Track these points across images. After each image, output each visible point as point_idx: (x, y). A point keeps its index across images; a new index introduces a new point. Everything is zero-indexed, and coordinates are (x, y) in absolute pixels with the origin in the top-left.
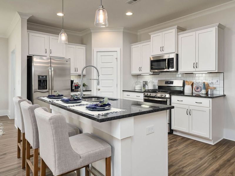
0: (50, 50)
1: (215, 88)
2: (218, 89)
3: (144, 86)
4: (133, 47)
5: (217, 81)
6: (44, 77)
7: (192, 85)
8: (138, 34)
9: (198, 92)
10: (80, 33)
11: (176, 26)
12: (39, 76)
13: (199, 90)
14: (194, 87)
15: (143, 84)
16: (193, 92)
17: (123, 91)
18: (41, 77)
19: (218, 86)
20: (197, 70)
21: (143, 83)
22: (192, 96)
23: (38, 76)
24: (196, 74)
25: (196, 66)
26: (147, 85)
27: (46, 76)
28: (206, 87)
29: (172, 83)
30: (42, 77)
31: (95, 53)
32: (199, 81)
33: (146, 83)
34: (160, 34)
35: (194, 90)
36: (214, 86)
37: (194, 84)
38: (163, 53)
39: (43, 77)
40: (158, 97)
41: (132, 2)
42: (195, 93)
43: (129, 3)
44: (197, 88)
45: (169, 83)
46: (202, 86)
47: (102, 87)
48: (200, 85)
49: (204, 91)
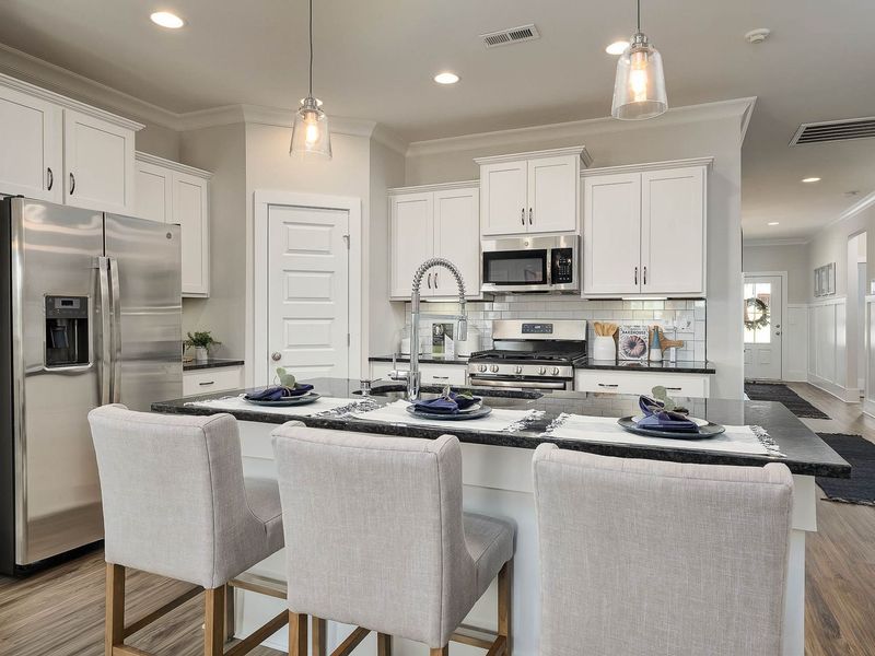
0: (68, 175)
1: (680, 344)
2: (690, 347)
3: (438, 341)
4: (399, 198)
5: (689, 323)
6: (76, 305)
7: (616, 337)
8: (409, 154)
9: (633, 356)
10: (178, 115)
11: (580, 149)
12: (50, 301)
13: (637, 350)
14: (621, 340)
15: (434, 335)
16: (620, 357)
17: (370, 359)
18: (58, 305)
19: (690, 337)
20: (645, 289)
21: (434, 329)
22: (616, 368)
23: (47, 298)
24: (646, 303)
25: (641, 276)
26: (451, 337)
27: (84, 301)
28: (659, 339)
29: (547, 328)
30: (64, 303)
31: (261, 209)
32: (636, 323)
33: (445, 329)
34: (521, 165)
35: (621, 351)
36: (680, 337)
37: (621, 332)
38: (532, 229)
39: (71, 303)
40: (526, 377)
41: (502, 38)
42: (626, 360)
43: (492, 41)
44: (632, 345)
45: (538, 331)
46: (645, 337)
47: (290, 346)
48: (641, 336)
49: (655, 354)
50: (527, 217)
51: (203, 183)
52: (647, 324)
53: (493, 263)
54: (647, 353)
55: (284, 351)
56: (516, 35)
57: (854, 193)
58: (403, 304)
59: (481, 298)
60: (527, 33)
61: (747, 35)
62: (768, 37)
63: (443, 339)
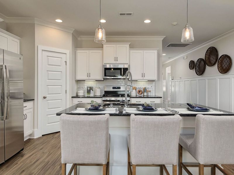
1: (150, 91)
3: (89, 92)
4: (78, 51)
5: (152, 86)
11: (130, 43)
13: (141, 93)
14: (137, 91)
15: (87, 90)
17: (72, 97)
19: (152, 90)
20: (144, 78)
21: (87, 88)
26: (93, 90)
28: (145, 90)
29: (119, 88)
31: (40, 51)
32: (140, 87)
33: (91, 88)
35: (137, 93)
37: (137, 89)
38: (117, 62)
40: (118, 101)
41: (124, 14)
42: (138, 95)
43: (121, 14)
44: (139, 92)
45: (117, 89)
46: (142, 90)
47: (49, 94)
48: (141, 90)
49: (145, 94)
50: (116, 59)
51: (18, 41)
52: (142, 87)
53: (107, 71)
54: (143, 94)
55: (47, 96)
56: (127, 14)
57: (170, 58)
58: (78, 81)
59: (103, 80)
60: (131, 14)
61: (173, 24)
62: (177, 24)
63: (90, 91)
